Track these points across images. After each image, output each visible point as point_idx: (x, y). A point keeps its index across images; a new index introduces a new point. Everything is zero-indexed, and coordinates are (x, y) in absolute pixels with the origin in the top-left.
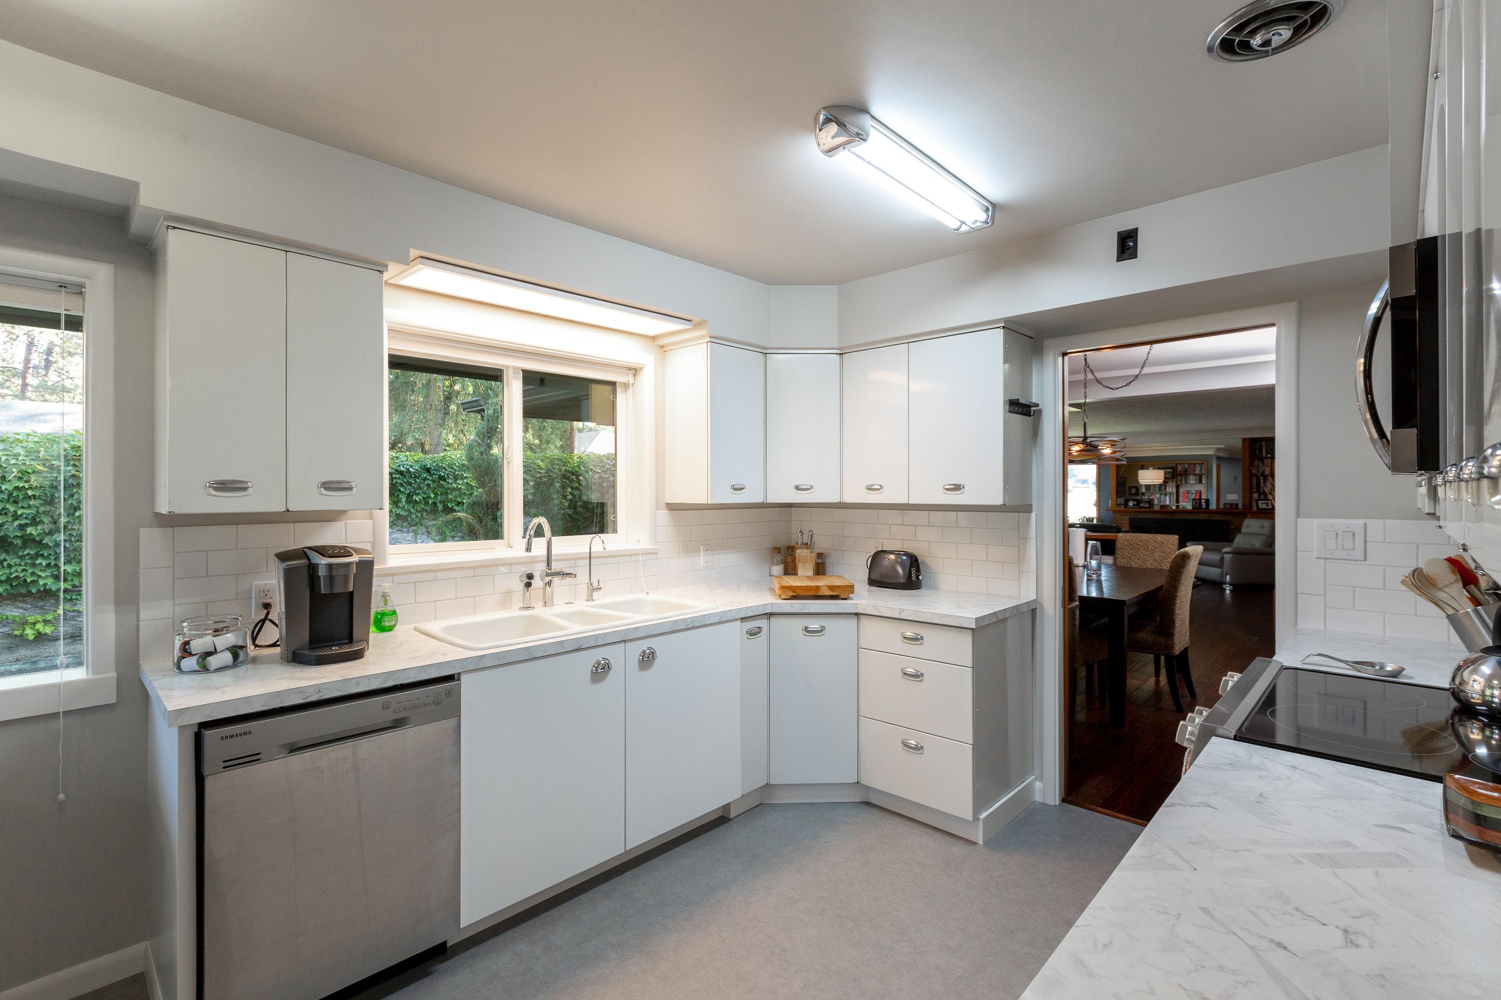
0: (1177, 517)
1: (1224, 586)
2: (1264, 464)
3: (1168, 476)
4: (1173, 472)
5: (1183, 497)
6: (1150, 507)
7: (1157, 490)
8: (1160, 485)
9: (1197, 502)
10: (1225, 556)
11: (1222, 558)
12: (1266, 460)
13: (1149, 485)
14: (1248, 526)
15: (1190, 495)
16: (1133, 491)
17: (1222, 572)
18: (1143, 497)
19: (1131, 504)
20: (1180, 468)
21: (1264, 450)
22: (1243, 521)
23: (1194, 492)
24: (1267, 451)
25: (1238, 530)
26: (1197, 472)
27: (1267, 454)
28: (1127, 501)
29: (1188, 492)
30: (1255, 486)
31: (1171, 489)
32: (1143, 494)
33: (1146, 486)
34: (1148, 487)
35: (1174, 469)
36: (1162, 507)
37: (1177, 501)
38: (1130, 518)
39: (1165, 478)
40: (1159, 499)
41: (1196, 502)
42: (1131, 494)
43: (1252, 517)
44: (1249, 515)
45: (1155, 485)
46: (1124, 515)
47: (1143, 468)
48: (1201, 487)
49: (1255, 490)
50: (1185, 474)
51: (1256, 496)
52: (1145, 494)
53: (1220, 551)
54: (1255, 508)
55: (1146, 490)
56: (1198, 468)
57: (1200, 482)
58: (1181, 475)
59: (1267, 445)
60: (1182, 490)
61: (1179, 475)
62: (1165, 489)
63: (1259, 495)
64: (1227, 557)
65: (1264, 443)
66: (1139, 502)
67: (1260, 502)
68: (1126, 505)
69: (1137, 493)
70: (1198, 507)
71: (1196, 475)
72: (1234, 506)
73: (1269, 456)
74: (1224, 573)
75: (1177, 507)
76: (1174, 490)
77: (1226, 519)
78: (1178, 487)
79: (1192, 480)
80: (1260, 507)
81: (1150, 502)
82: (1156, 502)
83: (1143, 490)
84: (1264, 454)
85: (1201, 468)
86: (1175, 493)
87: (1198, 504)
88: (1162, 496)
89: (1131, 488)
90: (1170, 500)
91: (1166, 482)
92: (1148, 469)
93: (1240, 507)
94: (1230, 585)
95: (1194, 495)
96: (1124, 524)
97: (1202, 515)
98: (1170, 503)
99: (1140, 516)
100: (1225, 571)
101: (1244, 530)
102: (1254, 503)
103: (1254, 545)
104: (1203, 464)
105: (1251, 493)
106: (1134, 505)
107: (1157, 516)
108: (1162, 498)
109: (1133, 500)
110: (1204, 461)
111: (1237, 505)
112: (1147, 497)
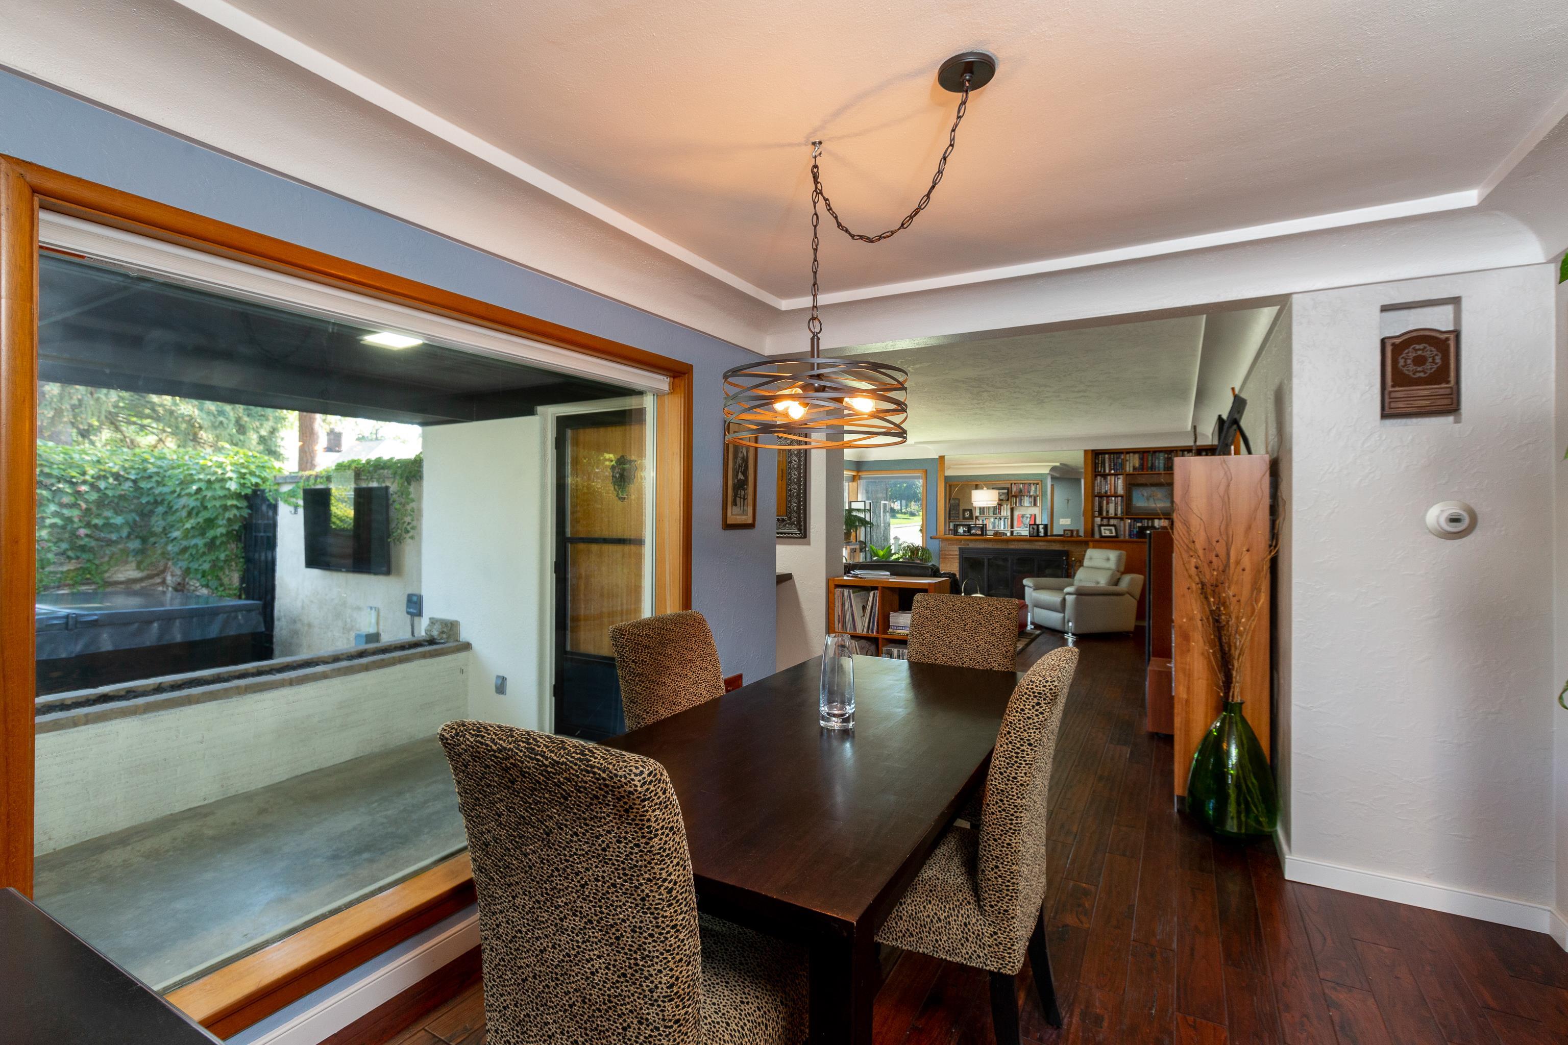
0: (1012, 546)
1: (1066, 636)
2: (1106, 482)
3: (1002, 497)
4: (1008, 493)
5: (1018, 521)
6: (982, 535)
7: (991, 514)
8: (995, 508)
9: (1034, 526)
10: (1067, 597)
11: (1064, 600)
12: (1109, 477)
13: (984, 508)
14: (1091, 559)
15: (1025, 519)
16: (967, 514)
17: (1064, 617)
18: (978, 522)
19: (961, 530)
20: (1014, 489)
21: (1107, 465)
22: (1085, 552)
23: (1029, 516)
24: (1110, 465)
25: (1080, 563)
26: (1031, 494)
27: (1110, 470)
28: (956, 527)
29: (1023, 516)
30: (1097, 509)
31: (1005, 512)
32: (977, 518)
33: (980, 508)
34: (982, 510)
35: (1009, 490)
36: (996, 534)
37: (1012, 527)
38: (960, 549)
39: (1000, 500)
40: (994, 524)
41: (1033, 528)
42: (964, 518)
43: (1094, 547)
44: (1091, 544)
45: (989, 508)
46: (953, 544)
47: (977, 487)
48: (1036, 511)
49: (1097, 514)
50: (1020, 495)
51: (1098, 520)
52: (980, 518)
53: (1061, 589)
54: (1097, 536)
55: (980, 514)
56: (1033, 488)
57: (1035, 504)
58: (1016, 496)
59: (1110, 459)
60: (1016, 514)
61: (1013, 496)
62: (1000, 513)
63: (1102, 519)
64: (1070, 599)
65: (1107, 456)
66: (970, 528)
67: (1102, 528)
68: (955, 532)
69: (971, 517)
70: (1035, 534)
71: (1031, 496)
72: (1075, 533)
73: (1113, 472)
74: (1066, 620)
75: (1012, 533)
76: (1009, 514)
77: (1065, 549)
78: (1012, 510)
79: (1027, 501)
80: (1103, 534)
81: (983, 528)
82: (990, 527)
83: (977, 514)
84: (1107, 471)
85: (1036, 488)
86: (1010, 517)
87: (1035, 531)
88: (997, 521)
89: (964, 511)
90: (1005, 525)
91: (1000, 505)
92: (982, 489)
93: (1082, 533)
94: (1073, 634)
95: (1029, 519)
96: (952, 555)
97: (1040, 543)
98: (1005, 528)
99: (971, 545)
100: (1066, 618)
101: (1086, 563)
102: (1096, 529)
103: (1098, 583)
104: (1037, 484)
105: (1093, 517)
106: (964, 531)
107: (990, 546)
108: (997, 523)
109: (964, 525)
110: (1038, 480)
111: (1078, 531)
112: (981, 522)
